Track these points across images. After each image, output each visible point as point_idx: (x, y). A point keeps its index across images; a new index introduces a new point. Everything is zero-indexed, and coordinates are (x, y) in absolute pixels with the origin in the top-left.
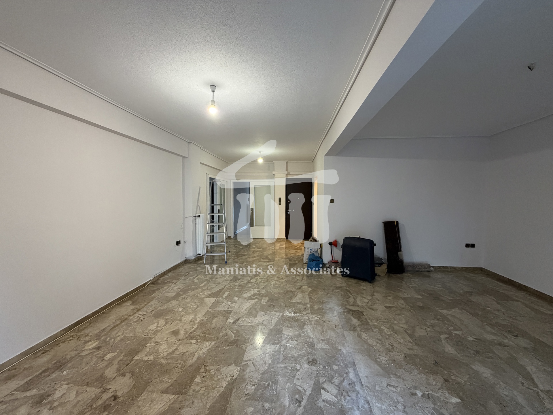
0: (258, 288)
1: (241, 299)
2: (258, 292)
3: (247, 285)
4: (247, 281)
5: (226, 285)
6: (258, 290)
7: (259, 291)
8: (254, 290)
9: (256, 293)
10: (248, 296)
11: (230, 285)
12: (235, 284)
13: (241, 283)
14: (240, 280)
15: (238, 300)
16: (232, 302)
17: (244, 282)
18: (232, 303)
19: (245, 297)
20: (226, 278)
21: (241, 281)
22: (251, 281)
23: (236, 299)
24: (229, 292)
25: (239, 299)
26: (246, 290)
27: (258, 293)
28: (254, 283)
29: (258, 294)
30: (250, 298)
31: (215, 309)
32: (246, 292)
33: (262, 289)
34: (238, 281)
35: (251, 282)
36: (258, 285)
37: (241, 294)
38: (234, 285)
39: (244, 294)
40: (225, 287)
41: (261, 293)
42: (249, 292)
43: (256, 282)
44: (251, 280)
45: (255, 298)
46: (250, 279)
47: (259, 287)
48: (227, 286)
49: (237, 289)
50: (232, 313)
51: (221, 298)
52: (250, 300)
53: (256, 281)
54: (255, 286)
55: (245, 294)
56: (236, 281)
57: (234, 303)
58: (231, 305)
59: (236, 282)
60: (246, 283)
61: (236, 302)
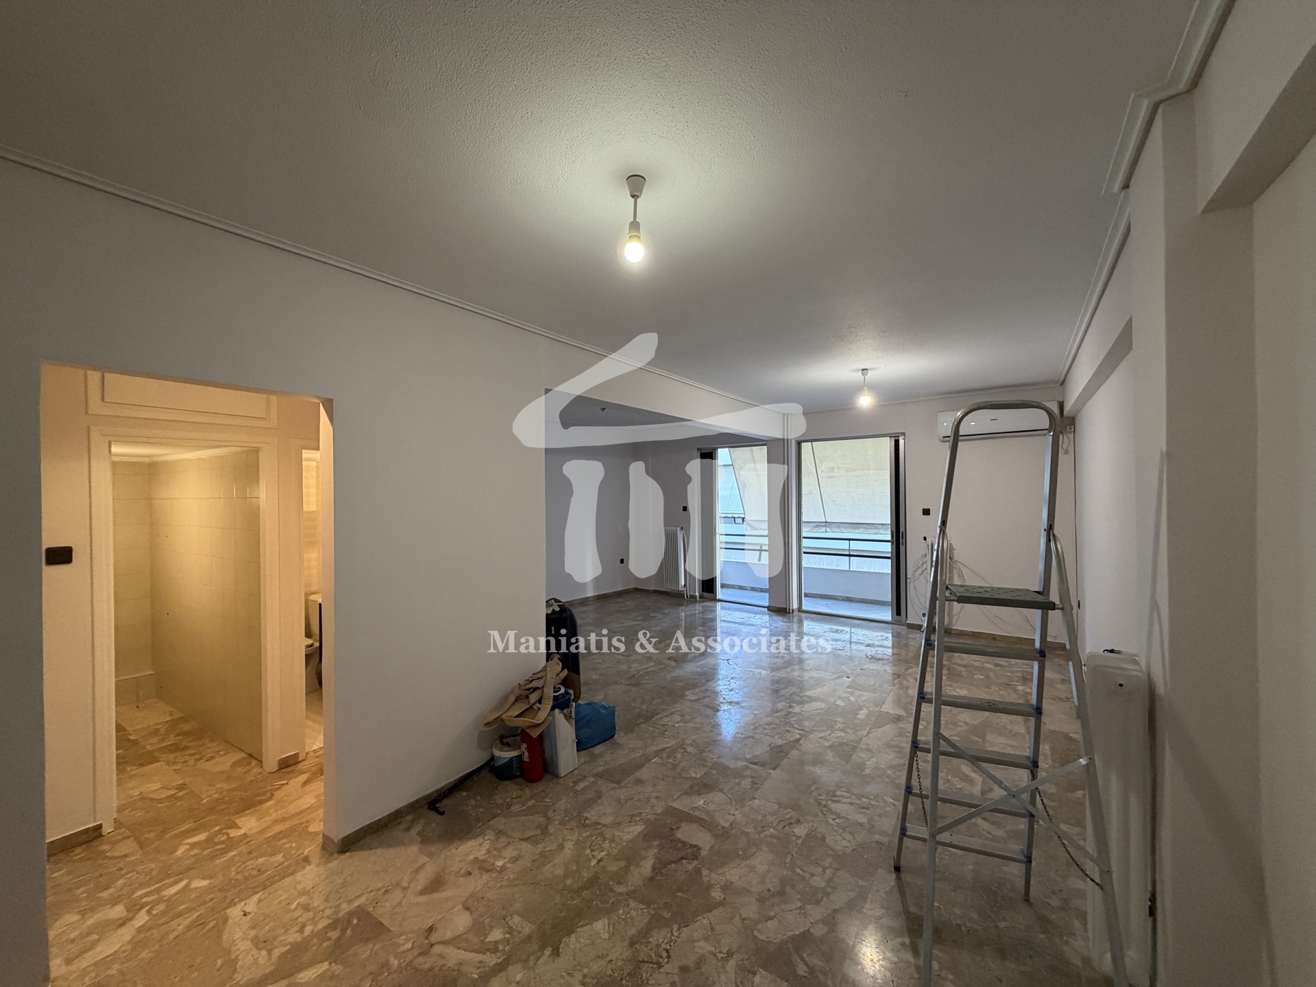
0: (790, 713)
2: (794, 707)
3: (814, 726)
4: (811, 736)
5: (867, 735)
6: (791, 710)
7: (791, 707)
8: (799, 712)
9: (799, 705)
10: (816, 703)
11: (857, 733)
12: (843, 734)
13: (827, 734)
14: (827, 744)
15: (836, 699)
17: (822, 735)
18: (848, 698)
19: (822, 702)
20: (874, 759)
21: (826, 739)
22: (799, 734)
23: (839, 703)
24: (855, 718)
25: (835, 701)
26: (819, 714)
27: (794, 705)
28: (793, 727)
29: (794, 702)
30: (812, 699)
31: (875, 695)
32: (818, 711)
33: (782, 710)
34: (835, 740)
35: (801, 732)
36: (788, 720)
37: (829, 708)
38: (847, 732)
39: (822, 707)
40: (869, 732)
41: (788, 703)
42: (813, 709)
43: (789, 729)
44: (798, 736)
45: (804, 697)
46: (799, 739)
47: (785, 715)
48: (865, 733)
49: (838, 719)
50: (846, 685)
51: (871, 709)
52: (814, 696)
53: (788, 731)
54: (794, 719)
55: (820, 707)
56: (841, 744)
57: (842, 697)
58: (850, 695)
59: (840, 739)
60: (813, 731)
61: (840, 698)
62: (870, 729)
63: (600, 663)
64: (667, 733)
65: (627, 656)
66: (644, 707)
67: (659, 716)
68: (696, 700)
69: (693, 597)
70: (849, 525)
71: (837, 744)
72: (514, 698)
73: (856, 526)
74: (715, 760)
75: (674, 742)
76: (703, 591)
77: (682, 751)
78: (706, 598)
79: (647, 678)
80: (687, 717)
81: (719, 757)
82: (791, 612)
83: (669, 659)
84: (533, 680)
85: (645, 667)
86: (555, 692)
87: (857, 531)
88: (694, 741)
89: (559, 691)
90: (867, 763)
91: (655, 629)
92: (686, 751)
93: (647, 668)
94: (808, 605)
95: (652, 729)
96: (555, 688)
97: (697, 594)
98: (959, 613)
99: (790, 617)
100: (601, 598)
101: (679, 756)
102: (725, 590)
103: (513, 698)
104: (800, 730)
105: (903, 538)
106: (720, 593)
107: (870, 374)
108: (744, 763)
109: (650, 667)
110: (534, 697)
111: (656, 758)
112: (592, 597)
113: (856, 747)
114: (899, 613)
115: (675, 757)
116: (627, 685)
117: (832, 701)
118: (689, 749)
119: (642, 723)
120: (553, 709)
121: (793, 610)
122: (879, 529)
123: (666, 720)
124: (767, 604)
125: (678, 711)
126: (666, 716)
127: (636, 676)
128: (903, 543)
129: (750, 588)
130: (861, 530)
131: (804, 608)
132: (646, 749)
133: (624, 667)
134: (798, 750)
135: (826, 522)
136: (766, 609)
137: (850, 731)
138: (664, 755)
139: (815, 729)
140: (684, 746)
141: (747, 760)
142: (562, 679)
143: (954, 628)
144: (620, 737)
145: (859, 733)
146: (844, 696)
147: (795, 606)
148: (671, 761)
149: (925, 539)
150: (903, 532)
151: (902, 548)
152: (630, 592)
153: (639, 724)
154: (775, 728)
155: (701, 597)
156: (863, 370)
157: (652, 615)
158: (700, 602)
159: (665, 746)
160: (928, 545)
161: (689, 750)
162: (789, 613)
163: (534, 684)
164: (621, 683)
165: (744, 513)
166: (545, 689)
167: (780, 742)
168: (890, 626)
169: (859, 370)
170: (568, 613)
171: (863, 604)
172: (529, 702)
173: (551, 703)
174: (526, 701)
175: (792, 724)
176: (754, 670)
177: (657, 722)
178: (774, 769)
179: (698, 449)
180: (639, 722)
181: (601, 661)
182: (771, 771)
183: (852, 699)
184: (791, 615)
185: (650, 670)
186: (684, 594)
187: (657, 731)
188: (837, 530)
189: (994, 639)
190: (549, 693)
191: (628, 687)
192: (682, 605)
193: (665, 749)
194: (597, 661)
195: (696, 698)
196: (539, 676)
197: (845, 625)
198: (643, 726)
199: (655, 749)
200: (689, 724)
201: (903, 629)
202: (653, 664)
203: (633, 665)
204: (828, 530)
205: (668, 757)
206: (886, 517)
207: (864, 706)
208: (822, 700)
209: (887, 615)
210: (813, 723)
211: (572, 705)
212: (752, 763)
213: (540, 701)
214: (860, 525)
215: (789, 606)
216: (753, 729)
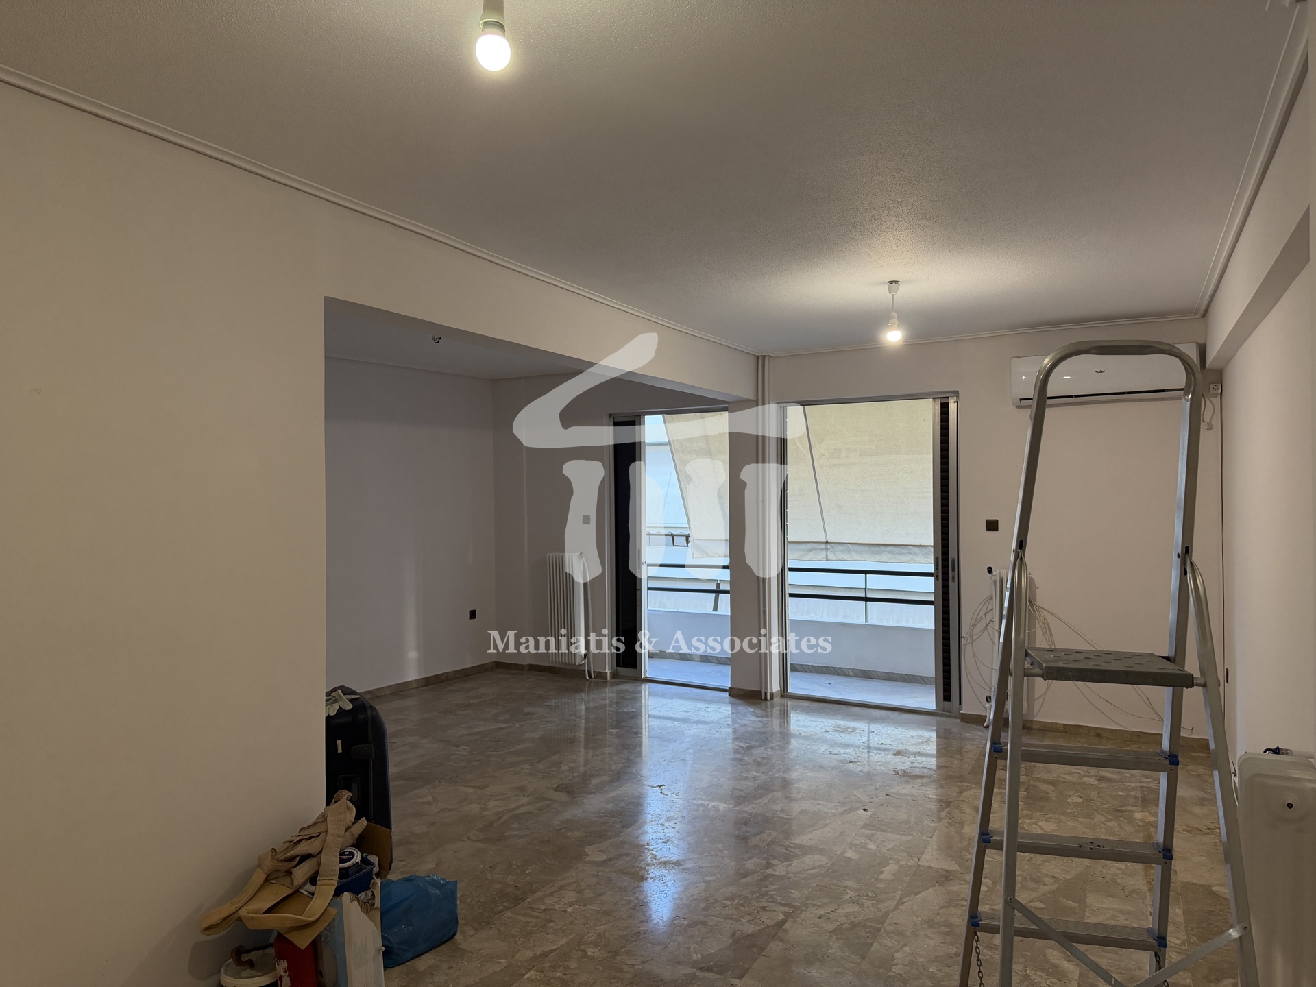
0: (766, 877)
1: (836, 851)
2: (774, 866)
3: (807, 898)
4: (803, 916)
5: (896, 908)
6: (769, 871)
7: (769, 866)
8: (783, 873)
9: (782, 862)
10: (811, 856)
11: (881, 906)
12: (855, 908)
13: (829, 909)
14: (830, 927)
15: (846, 848)
16: (864, 847)
17: (821, 912)
19: (821, 855)
20: (907, 949)
21: (828, 919)
22: (784, 913)
23: (851, 854)
24: (877, 879)
25: (843, 853)
26: (817, 876)
27: (776, 862)
28: (774, 902)
29: (775, 858)
30: (806, 850)
31: (910, 837)
32: (815, 871)
33: (755, 872)
34: (844, 919)
35: (786, 909)
36: (763, 889)
37: (833, 865)
38: (862, 906)
39: (823, 863)
40: (900, 903)
41: (764, 859)
42: (806, 867)
43: (766, 905)
44: (781, 917)
45: (791, 847)
46: (783, 922)
47: (760, 880)
48: (892, 904)
49: (849, 883)
50: (861, 823)
51: (903, 863)
52: (809, 845)
53: (764, 909)
54: (774, 887)
55: (819, 864)
56: (854, 926)
57: (856, 844)
58: (868, 840)
59: (851, 918)
60: (806, 906)
61: (851, 845)
62: (901, 899)
63: (429, 803)
64: (552, 924)
65: (480, 787)
66: (510, 879)
67: (537, 895)
68: (605, 861)
69: (601, 675)
70: (867, 548)
71: (846, 926)
72: (263, 877)
73: (878, 549)
74: (637, 967)
75: (564, 941)
76: (618, 665)
77: (580, 954)
78: (624, 677)
79: (516, 826)
80: (588, 894)
81: (643, 962)
82: (769, 697)
83: (556, 789)
84: (300, 841)
85: (513, 806)
86: (342, 861)
87: (878, 557)
88: (599, 935)
89: (351, 859)
90: (897, 955)
91: (532, 735)
92: (585, 955)
93: (517, 808)
94: (797, 685)
95: (523, 919)
96: (342, 854)
97: (607, 670)
98: (1045, 693)
99: (766, 706)
100: (432, 683)
101: (573, 965)
102: (656, 662)
103: (259, 877)
104: (783, 905)
105: (953, 570)
106: (648, 668)
107: (903, 291)
108: (689, 970)
109: (522, 806)
110: (301, 873)
111: (533, 972)
112: (418, 680)
113: (879, 930)
114: (947, 698)
115: (567, 968)
116: (480, 841)
117: (838, 853)
118: (591, 951)
119: (507, 909)
120: (338, 892)
121: (772, 695)
122: (915, 553)
123: (550, 901)
124: (728, 685)
125: (569, 884)
126: (551, 894)
127: (495, 824)
128: (953, 578)
129: (698, 659)
130: (885, 557)
131: (791, 690)
132: (513, 957)
133: (475, 808)
134: (782, 940)
135: (827, 542)
136: (727, 694)
137: (868, 903)
138: (547, 965)
139: (809, 902)
140: (582, 947)
141: (695, 965)
142: (356, 836)
143: (1035, 719)
144: (465, 938)
145: (883, 906)
146: (857, 842)
147: (776, 687)
148: (559, 974)
149: (990, 570)
150: (953, 560)
151: (952, 586)
152: (487, 670)
153: (501, 911)
154: (742, 905)
155: (614, 675)
156: (891, 282)
157: (527, 710)
158: (613, 684)
159: (547, 949)
160: (995, 581)
161: (590, 954)
162: (766, 699)
163: (303, 848)
164: (469, 838)
165: (689, 528)
166: (323, 856)
167: (751, 929)
168: (932, 719)
169: (884, 283)
170: (369, 713)
171: (887, 683)
172: (292, 882)
173: (335, 882)
174: (287, 881)
175: (772, 897)
176: (707, 803)
177: (534, 906)
178: (740, 977)
179: (610, 416)
180: (500, 908)
181: (430, 798)
182: (736, 981)
183: (872, 846)
184: (769, 703)
185: (522, 810)
186: (584, 671)
187: (534, 921)
188: (846, 556)
189: (1098, 735)
190: (332, 864)
191: (481, 845)
192: (578, 690)
193: (545, 955)
194: (424, 800)
195: (605, 857)
196: (312, 832)
197: (859, 718)
198: (509, 914)
199: (529, 954)
200: (589, 907)
201: (954, 724)
202: (526, 800)
203: (492, 804)
204: (831, 556)
205: (554, 968)
206: (926, 534)
207: (891, 859)
208: (821, 851)
209: (927, 700)
210: (806, 892)
211: (375, 884)
212: (701, 969)
213: (313, 880)
214: (882, 548)
215: (766, 688)
216: (704, 909)
